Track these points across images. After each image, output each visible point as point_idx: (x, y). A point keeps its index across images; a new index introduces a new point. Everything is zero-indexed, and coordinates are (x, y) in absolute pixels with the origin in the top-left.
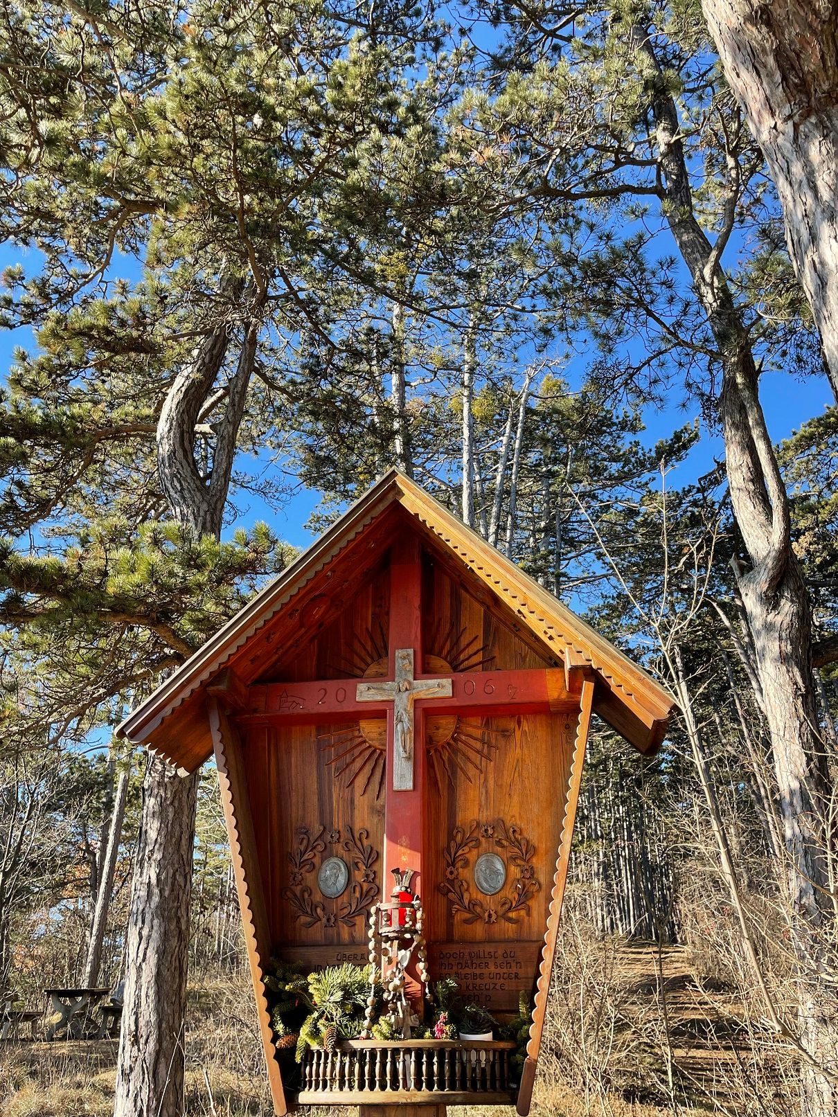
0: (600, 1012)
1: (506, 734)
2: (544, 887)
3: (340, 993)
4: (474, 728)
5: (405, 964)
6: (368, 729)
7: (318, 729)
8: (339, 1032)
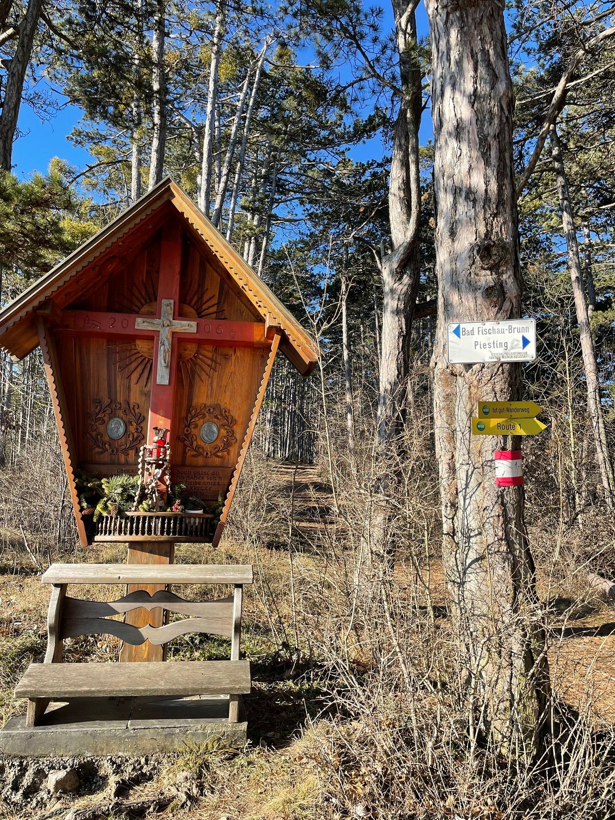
0: (260, 501)
1: (226, 357)
2: (238, 441)
3: (121, 489)
4: (208, 351)
5: (159, 476)
6: (142, 346)
7: (108, 341)
8: (119, 508)
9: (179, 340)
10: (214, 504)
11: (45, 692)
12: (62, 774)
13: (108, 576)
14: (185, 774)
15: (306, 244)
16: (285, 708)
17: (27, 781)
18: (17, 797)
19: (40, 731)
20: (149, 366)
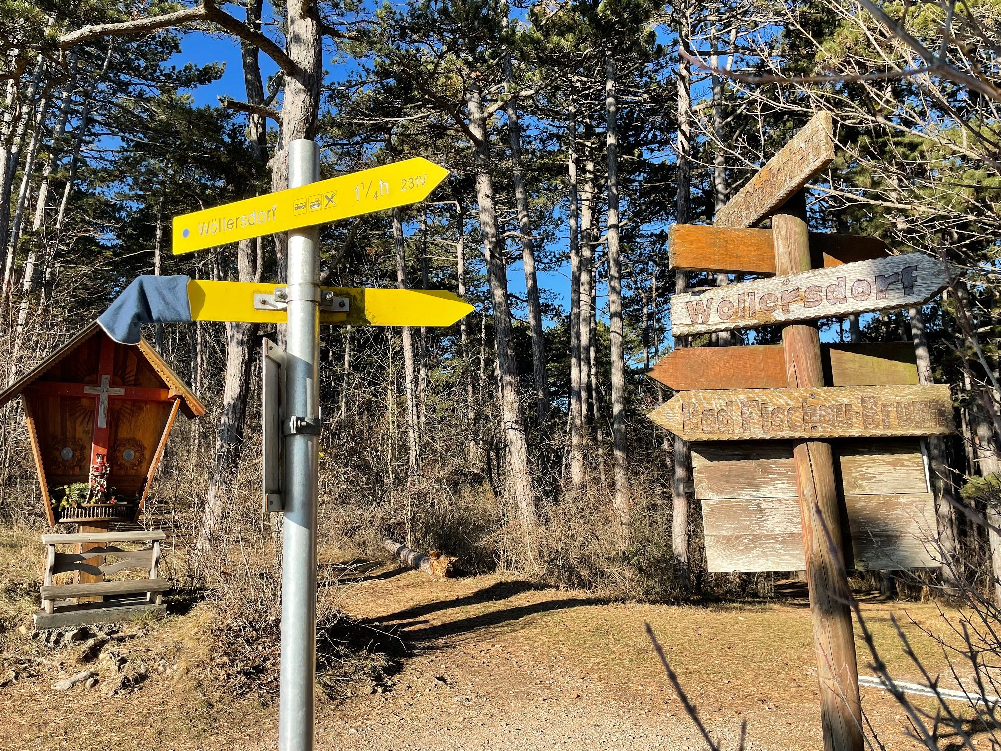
1: (140, 409)
2: (147, 460)
3: (77, 491)
4: (129, 406)
7: (62, 400)
8: (77, 502)
9: (113, 400)
10: (135, 498)
12: (73, 633)
15: (110, 174)
17: (54, 638)
18: (51, 645)
19: (58, 614)
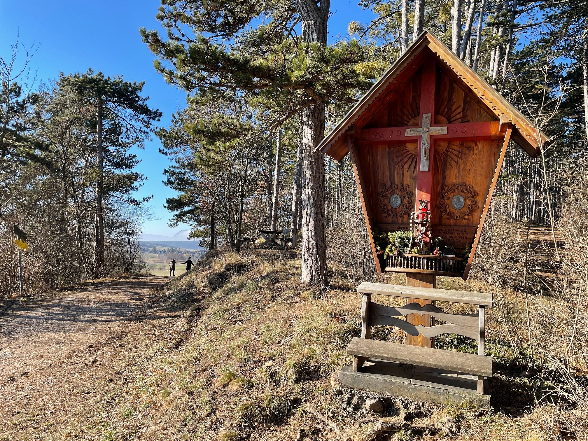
1: (470, 149)
2: (480, 208)
3: (400, 239)
4: (456, 146)
5: (424, 232)
6: (410, 147)
7: (389, 146)
8: (399, 251)
9: (435, 141)
10: (463, 252)
11: (363, 354)
12: (373, 401)
13: (395, 291)
14: (448, 418)
16: (520, 394)
17: (354, 401)
18: (350, 409)
19: (360, 375)
20: (415, 159)
